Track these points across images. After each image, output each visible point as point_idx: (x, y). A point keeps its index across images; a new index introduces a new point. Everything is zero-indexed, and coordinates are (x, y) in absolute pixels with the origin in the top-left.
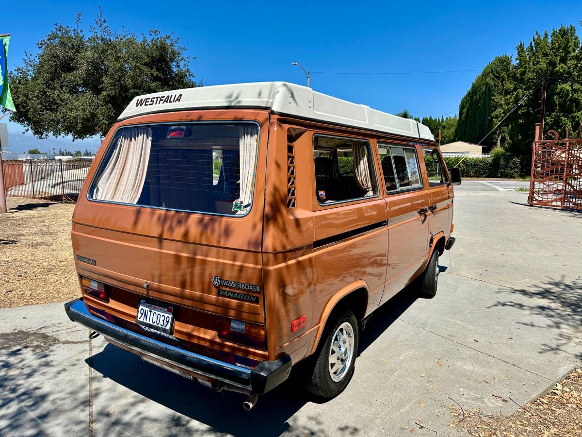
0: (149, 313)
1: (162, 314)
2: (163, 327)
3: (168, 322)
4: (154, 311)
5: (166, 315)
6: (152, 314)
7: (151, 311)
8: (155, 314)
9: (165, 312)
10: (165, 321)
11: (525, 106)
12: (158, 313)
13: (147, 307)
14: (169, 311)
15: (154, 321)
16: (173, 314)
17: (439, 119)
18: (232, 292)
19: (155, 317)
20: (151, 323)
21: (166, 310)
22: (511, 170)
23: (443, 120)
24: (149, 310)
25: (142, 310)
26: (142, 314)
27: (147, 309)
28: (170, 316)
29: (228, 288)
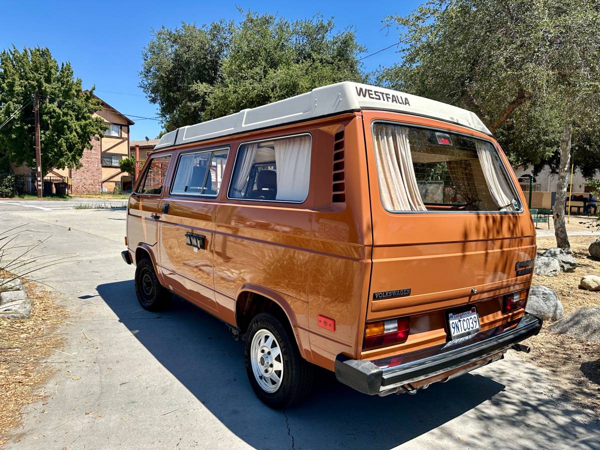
0: (459, 323)
1: (469, 318)
2: (474, 328)
3: (476, 322)
4: (462, 320)
5: (473, 317)
6: (462, 323)
7: (460, 321)
8: (464, 321)
9: (471, 315)
10: (473, 322)
11: (18, 120)
12: (465, 319)
13: (455, 318)
14: (473, 311)
15: (465, 329)
16: (477, 312)
18: (523, 271)
19: (465, 323)
20: (464, 331)
21: (470, 312)
22: (6, 188)
25: (453, 324)
26: (454, 328)
27: (457, 321)
28: (476, 316)
29: (521, 268)
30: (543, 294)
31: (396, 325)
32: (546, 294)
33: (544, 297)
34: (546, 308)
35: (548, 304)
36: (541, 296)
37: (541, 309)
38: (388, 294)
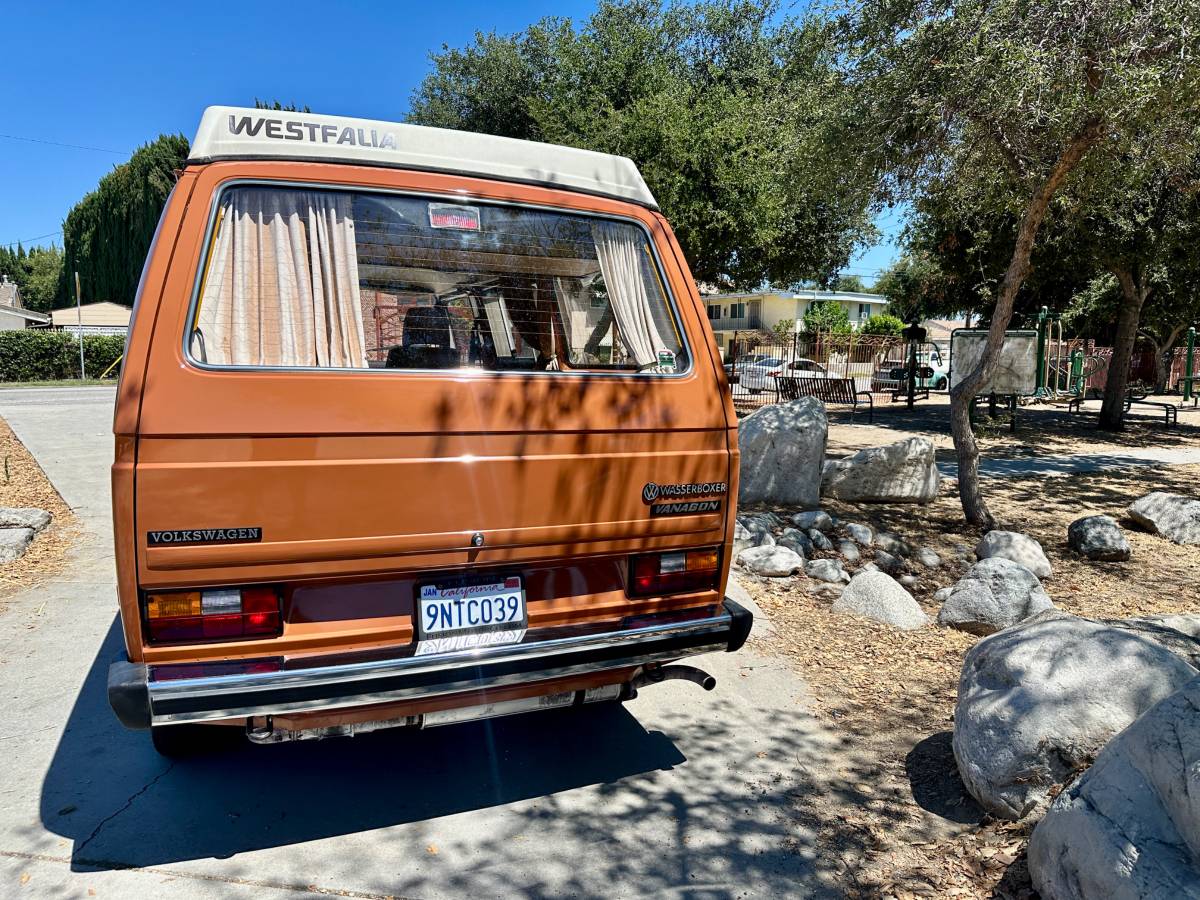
0: (455, 609)
1: (492, 598)
2: (506, 621)
3: (515, 608)
4: (467, 601)
5: (506, 596)
6: (464, 608)
7: (457, 603)
8: (473, 605)
9: (501, 592)
10: (506, 608)
12: (479, 600)
13: (443, 597)
14: (511, 585)
15: (473, 620)
16: (523, 588)
17: (11, 250)
18: (677, 505)
19: (476, 609)
20: (466, 625)
21: (501, 586)
23: (22, 254)
24: (452, 601)
25: (432, 609)
26: (435, 616)
27: (447, 602)
28: (518, 595)
29: (670, 499)
30: (995, 576)
31: (237, 599)
32: (1001, 576)
33: (996, 584)
34: (995, 608)
35: (1002, 600)
36: (991, 582)
37: (986, 612)
38: (191, 536)
